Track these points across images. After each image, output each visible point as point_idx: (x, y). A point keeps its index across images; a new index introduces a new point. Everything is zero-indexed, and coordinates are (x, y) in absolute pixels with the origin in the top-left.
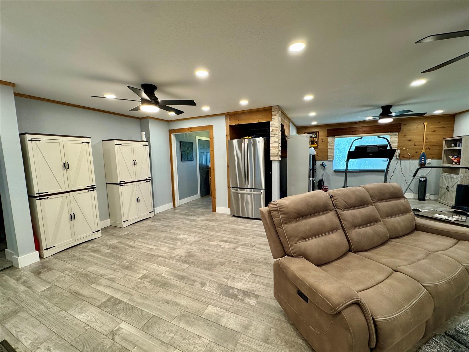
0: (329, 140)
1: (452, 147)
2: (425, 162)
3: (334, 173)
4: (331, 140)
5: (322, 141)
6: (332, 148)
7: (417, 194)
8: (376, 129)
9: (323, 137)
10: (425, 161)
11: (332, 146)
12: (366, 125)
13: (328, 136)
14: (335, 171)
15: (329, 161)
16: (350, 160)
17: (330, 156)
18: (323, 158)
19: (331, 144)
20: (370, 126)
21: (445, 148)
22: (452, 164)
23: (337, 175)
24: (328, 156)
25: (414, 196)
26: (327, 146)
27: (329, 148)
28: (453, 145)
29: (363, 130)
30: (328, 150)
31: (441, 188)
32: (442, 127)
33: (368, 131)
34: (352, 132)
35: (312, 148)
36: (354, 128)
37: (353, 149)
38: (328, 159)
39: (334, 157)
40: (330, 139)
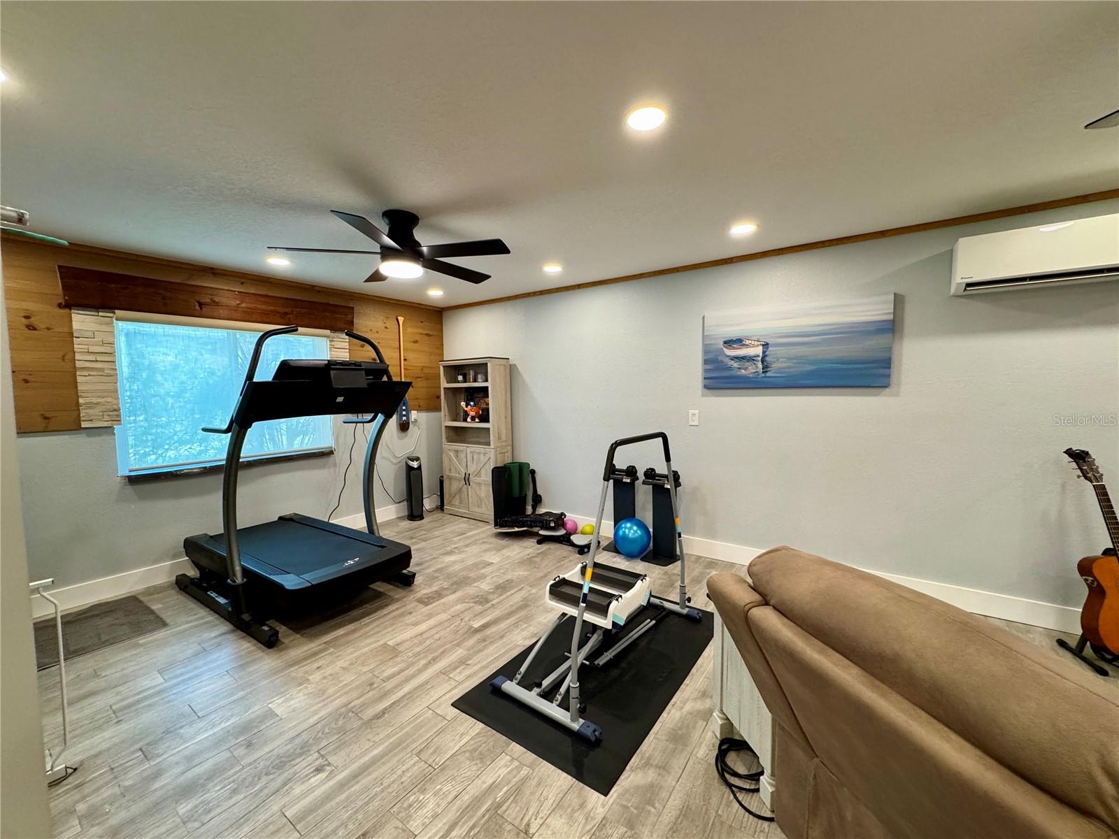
0: (75, 326)
1: (459, 382)
2: (408, 418)
3: (129, 489)
4: (95, 327)
5: (31, 327)
6: (102, 370)
7: (405, 503)
8: (288, 310)
9: (31, 306)
10: (407, 416)
11: (99, 358)
12: (252, 291)
13: (68, 305)
14: (134, 480)
15: (89, 436)
17: (91, 405)
18: (46, 418)
19: (92, 349)
20: (267, 296)
21: (444, 384)
22: (465, 420)
23: (142, 497)
24: (78, 404)
25: (397, 512)
26: (68, 355)
27: (78, 364)
28: (460, 378)
29: (243, 305)
30: (79, 379)
31: (450, 478)
32: (427, 334)
33: (275, 313)
34: (200, 304)
36: (210, 292)
37: (265, 374)
38: (84, 425)
39: (118, 410)
40: (82, 321)
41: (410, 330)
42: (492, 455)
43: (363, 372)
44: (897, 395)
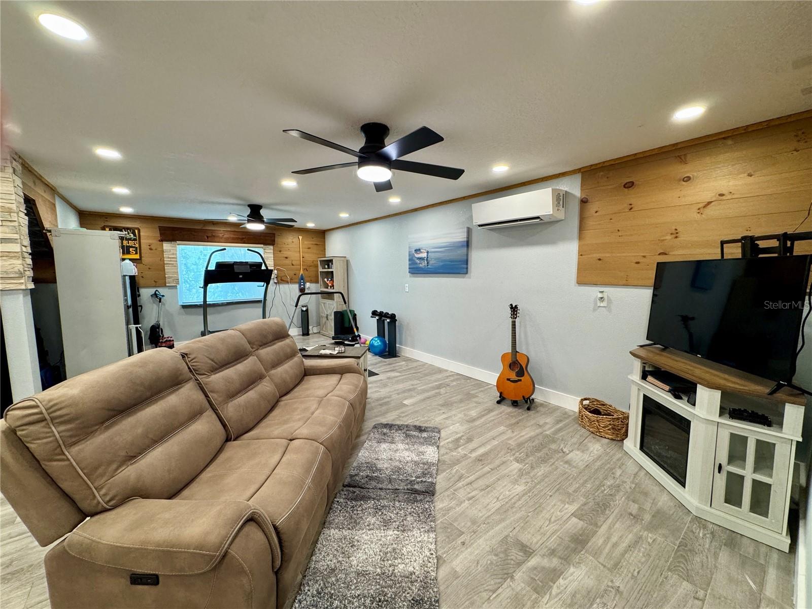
0: (164, 248)
1: (325, 268)
2: (304, 286)
3: (182, 310)
4: (170, 248)
5: (151, 249)
6: (173, 264)
7: (301, 328)
8: (244, 237)
9: (150, 241)
10: (304, 285)
11: (172, 260)
12: (229, 230)
13: (162, 241)
14: (184, 307)
15: (169, 289)
16: (209, 285)
17: (169, 278)
18: (155, 282)
19: (170, 256)
20: (235, 231)
21: (321, 270)
22: (327, 288)
23: (187, 314)
24: (165, 277)
25: (298, 332)
26: (162, 259)
27: (165, 262)
28: (326, 266)
29: (225, 236)
30: (166, 268)
31: (322, 317)
32: (316, 244)
33: (233, 239)
34: (207, 237)
35: (127, 261)
36: (211, 231)
38: (167, 285)
39: (178, 279)
40: (167, 246)
41: (306, 242)
42: (335, 305)
43: (249, 266)
44: (470, 278)
